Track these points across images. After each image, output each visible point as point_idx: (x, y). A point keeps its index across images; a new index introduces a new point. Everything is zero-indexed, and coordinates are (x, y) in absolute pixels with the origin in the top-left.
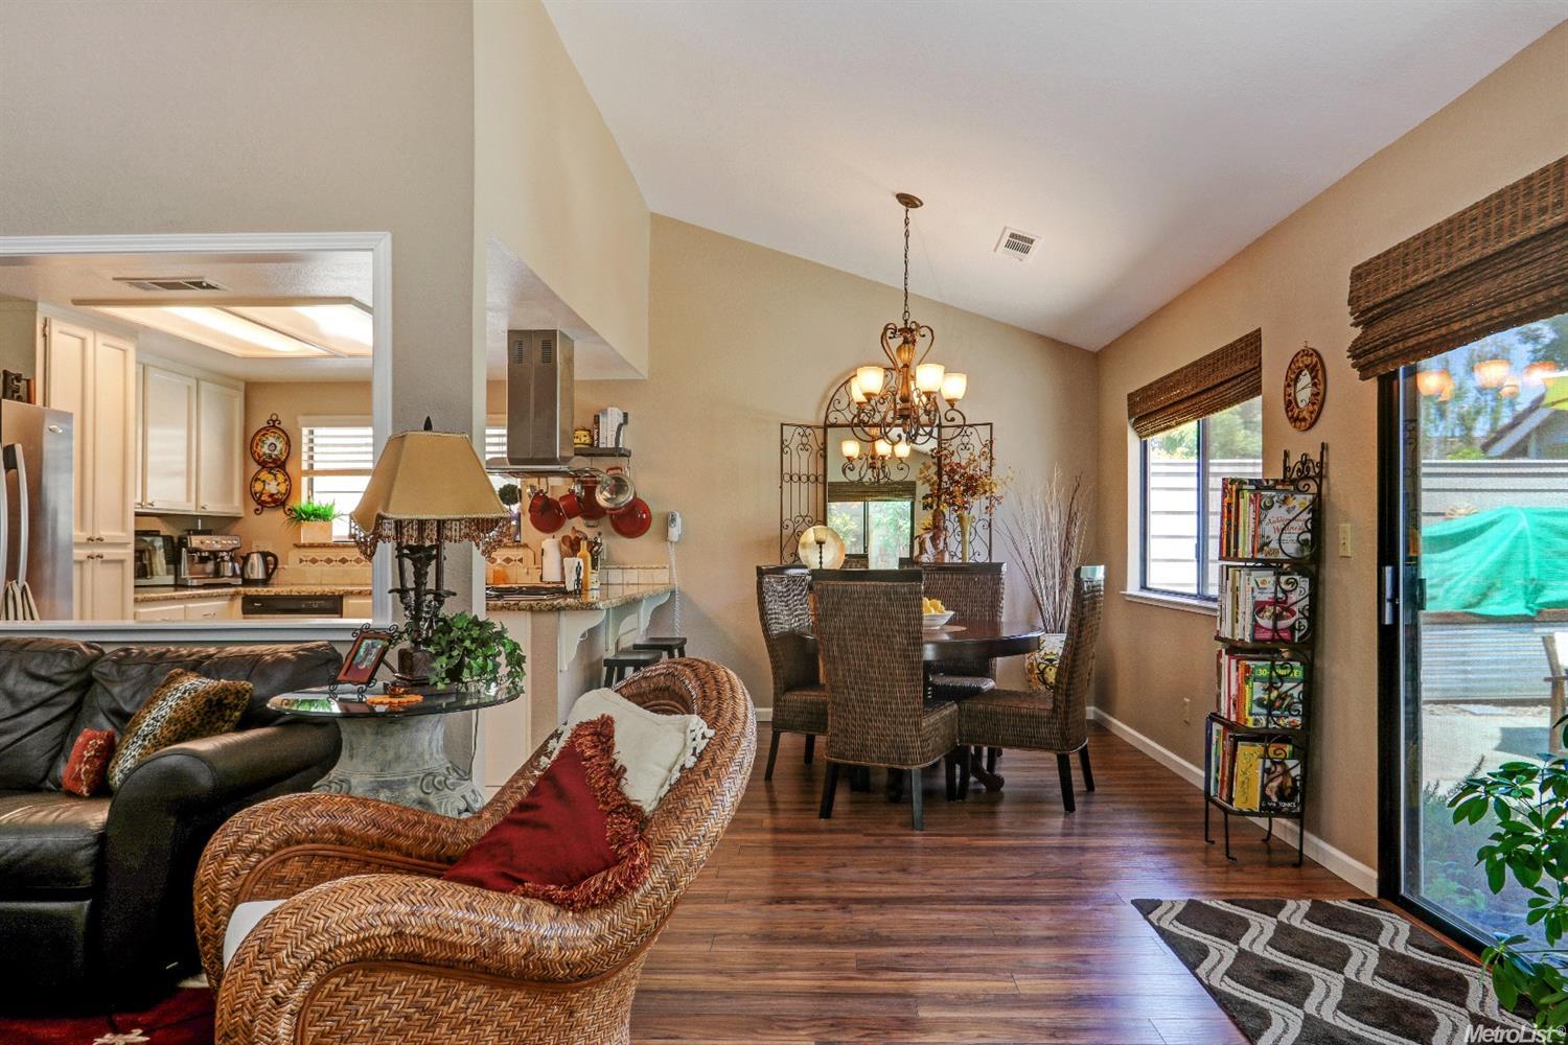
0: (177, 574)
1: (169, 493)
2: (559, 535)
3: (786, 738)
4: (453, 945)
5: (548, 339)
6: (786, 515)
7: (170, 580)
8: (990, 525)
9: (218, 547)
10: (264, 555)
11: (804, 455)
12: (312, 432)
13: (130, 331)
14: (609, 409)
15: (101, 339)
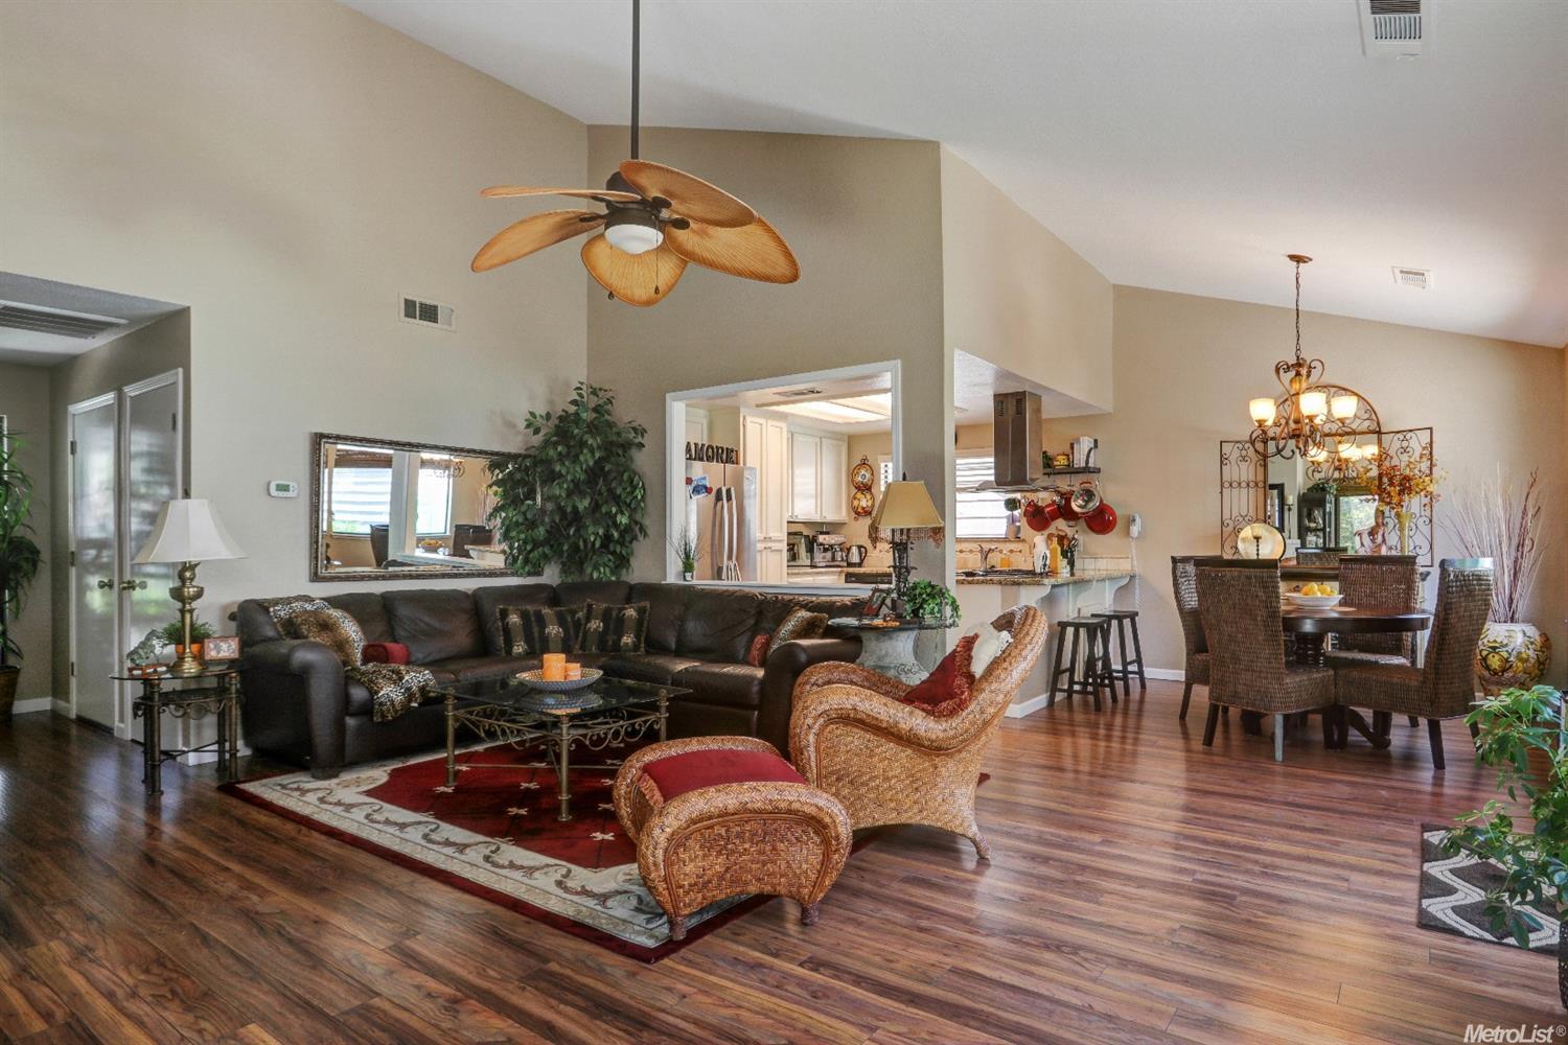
0: (812, 559)
1: (806, 509)
2: (1046, 533)
3: (1196, 688)
4: (877, 719)
5: (1019, 398)
6: (1226, 515)
7: (808, 562)
8: (1431, 521)
9: (833, 542)
10: (860, 547)
11: (1244, 465)
12: (886, 466)
13: (783, 417)
14: (1081, 439)
15: (770, 422)
